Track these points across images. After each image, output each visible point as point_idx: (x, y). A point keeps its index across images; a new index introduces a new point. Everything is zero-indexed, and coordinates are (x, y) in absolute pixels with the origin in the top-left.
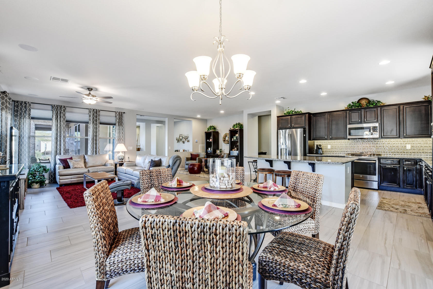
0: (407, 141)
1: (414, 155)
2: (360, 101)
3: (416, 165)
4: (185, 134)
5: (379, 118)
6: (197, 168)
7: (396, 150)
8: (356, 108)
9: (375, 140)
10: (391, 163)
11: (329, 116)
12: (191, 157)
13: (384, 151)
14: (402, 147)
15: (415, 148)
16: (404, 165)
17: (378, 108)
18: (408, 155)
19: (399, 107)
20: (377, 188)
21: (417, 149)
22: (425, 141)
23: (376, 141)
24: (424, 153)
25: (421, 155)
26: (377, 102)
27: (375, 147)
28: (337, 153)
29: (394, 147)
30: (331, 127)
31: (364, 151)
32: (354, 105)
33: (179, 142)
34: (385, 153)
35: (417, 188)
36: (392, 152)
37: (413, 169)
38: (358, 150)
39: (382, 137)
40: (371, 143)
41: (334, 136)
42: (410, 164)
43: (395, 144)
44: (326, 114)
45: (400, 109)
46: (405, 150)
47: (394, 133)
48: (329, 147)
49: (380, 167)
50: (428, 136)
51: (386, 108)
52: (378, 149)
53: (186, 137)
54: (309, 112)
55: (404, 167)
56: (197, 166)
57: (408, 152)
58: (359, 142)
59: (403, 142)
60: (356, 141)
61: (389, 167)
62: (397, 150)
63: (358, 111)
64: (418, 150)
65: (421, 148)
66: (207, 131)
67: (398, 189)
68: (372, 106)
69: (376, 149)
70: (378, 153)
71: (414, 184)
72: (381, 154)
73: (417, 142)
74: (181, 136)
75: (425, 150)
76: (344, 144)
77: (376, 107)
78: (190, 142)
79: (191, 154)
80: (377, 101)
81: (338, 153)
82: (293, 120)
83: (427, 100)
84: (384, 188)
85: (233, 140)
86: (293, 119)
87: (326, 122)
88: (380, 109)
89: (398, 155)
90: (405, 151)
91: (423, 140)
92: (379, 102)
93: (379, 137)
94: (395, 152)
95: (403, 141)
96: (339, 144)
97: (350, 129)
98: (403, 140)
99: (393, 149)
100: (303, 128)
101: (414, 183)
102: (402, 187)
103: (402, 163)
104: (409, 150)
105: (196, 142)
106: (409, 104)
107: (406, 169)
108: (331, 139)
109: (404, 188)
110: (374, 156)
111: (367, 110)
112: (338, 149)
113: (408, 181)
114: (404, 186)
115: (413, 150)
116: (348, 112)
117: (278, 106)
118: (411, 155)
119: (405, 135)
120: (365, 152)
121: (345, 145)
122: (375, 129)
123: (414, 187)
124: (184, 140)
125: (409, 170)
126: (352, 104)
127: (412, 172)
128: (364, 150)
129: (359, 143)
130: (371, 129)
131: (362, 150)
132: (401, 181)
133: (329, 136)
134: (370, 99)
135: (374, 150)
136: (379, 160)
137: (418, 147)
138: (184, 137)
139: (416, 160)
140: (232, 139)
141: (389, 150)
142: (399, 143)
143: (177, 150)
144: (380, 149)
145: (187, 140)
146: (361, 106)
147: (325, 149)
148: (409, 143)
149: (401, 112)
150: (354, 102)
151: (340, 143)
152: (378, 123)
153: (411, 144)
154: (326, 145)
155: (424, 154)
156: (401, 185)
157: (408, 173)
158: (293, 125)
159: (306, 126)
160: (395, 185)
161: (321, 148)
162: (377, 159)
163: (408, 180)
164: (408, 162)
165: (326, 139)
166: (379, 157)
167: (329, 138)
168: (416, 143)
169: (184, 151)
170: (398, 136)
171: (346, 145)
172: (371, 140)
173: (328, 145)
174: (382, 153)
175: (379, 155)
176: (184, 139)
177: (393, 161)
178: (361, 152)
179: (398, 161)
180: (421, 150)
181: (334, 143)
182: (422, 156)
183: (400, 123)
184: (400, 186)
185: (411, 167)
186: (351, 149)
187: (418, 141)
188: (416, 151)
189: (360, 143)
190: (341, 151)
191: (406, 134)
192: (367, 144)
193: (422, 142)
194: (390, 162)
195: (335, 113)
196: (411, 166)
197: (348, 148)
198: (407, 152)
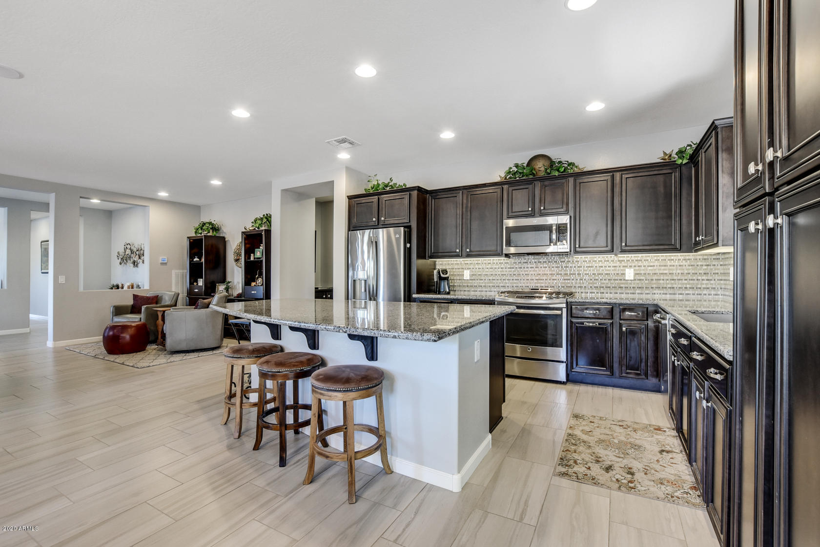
0: (627, 260)
1: (641, 294)
2: (534, 163)
3: (647, 320)
4: (136, 241)
5: (571, 205)
6: (132, 337)
7: (604, 282)
8: (524, 178)
9: (563, 258)
10: (594, 314)
11: (465, 197)
12: (132, 305)
13: (579, 285)
14: (617, 274)
15: (642, 278)
16: (621, 319)
17: (570, 179)
18: (628, 293)
19: (613, 176)
20: (564, 380)
21: (646, 280)
22: (662, 260)
23: (564, 260)
24: (659, 288)
25: (655, 294)
26: (568, 166)
27: (561, 274)
28: (484, 289)
29: (600, 274)
30: (469, 225)
31: (539, 285)
32: (520, 171)
33: (126, 264)
34: (583, 290)
35: (649, 377)
36: (597, 287)
37: (641, 330)
38: (527, 283)
39: (576, 250)
40: (555, 265)
41: (475, 248)
42: (635, 318)
43: (602, 267)
44: (457, 192)
45: (615, 182)
46: (623, 282)
47: (602, 242)
48: (467, 275)
49: (570, 325)
50: (670, 247)
51: (585, 179)
52: (568, 280)
53: (142, 252)
54: (419, 187)
55: (621, 326)
56: (131, 331)
57: (629, 286)
58: (530, 262)
59: (618, 264)
60: (523, 261)
61: (591, 324)
62: (607, 281)
63: (527, 186)
64: (647, 282)
65: (655, 277)
66: (194, 235)
67: (607, 380)
68: (557, 174)
69: (564, 280)
70: (567, 290)
71: (642, 368)
72: (574, 291)
73: (646, 263)
74: (128, 246)
75: (661, 282)
76: (499, 268)
77: (565, 176)
78: (146, 264)
79: (135, 295)
80: (568, 162)
81: (486, 289)
82: (384, 206)
83: (668, 161)
84: (580, 377)
85: (252, 259)
86: (384, 202)
87: (459, 212)
88: (572, 181)
89: (609, 294)
90: (621, 284)
91: (659, 258)
92: (571, 164)
93: (571, 251)
94: (603, 287)
95: (619, 261)
96: (487, 268)
97: (510, 230)
98: (620, 259)
99: (598, 280)
100: (405, 227)
101: (643, 364)
102: (617, 375)
103: (618, 316)
104: (630, 282)
105: (163, 264)
106: (631, 169)
107: (627, 329)
108: (469, 256)
109: (621, 377)
110: (558, 298)
111: (547, 183)
112: (486, 281)
113: (630, 360)
114: (622, 373)
115: (638, 282)
116: (505, 187)
117: (350, 170)
118: (633, 293)
119: (624, 244)
120: (541, 287)
121: (500, 270)
122: (561, 229)
123: (641, 375)
124: (135, 258)
125: (632, 333)
126: (515, 169)
127: (638, 338)
128: (540, 283)
129: (529, 266)
130: (554, 232)
131: (536, 281)
132: (614, 360)
133: (464, 248)
134: (553, 158)
135: (559, 283)
136: (569, 307)
137: (648, 274)
138: (135, 250)
139: (647, 308)
140: (250, 256)
141: (591, 281)
142: (612, 264)
143: (117, 285)
144: (572, 280)
145: (142, 258)
146: (533, 173)
147: (458, 281)
148: (630, 265)
149: (617, 190)
150: (520, 163)
151: (490, 266)
152: (569, 216)
153: (635, 268)
154: (460, 270)
155: (659, 292)
156: (614, 369)
157: (631, 340)
158: (383, 219)
159: (411, 220)
160: (601, 371)
161: (447, 279)
162: (564, 305)
163: (631, 357)
164: (629, 313)
165: (457, 256)
166: (569, 300)
167: (464, 254)
168: (645, 266)
169: (129, 287)
170: (609, 248)
171: (503, 271)
172: (554, 258)
173: (465, 271)
174: (577, 291)
175: (571, 294)
176: (134, 254)
177: (598, 309)
178: (534, 288)
179: (608, 310)
180: (654, 281)
181: (477, 266)
182: (656, 297)
183: (614, 216)
184: (612, 374)
185: (635, 325)
186: (513, 280)
187: (648, 260)
188: (644, 284)
189: (531, 266)
190: (491, 285)
191: (626, 244)
192: (546, 267)
193: (656, 263)
194: (591, 312)
195: (479, 191)
196: (635, 322)
197: (507, 278)
198: (627, 288)
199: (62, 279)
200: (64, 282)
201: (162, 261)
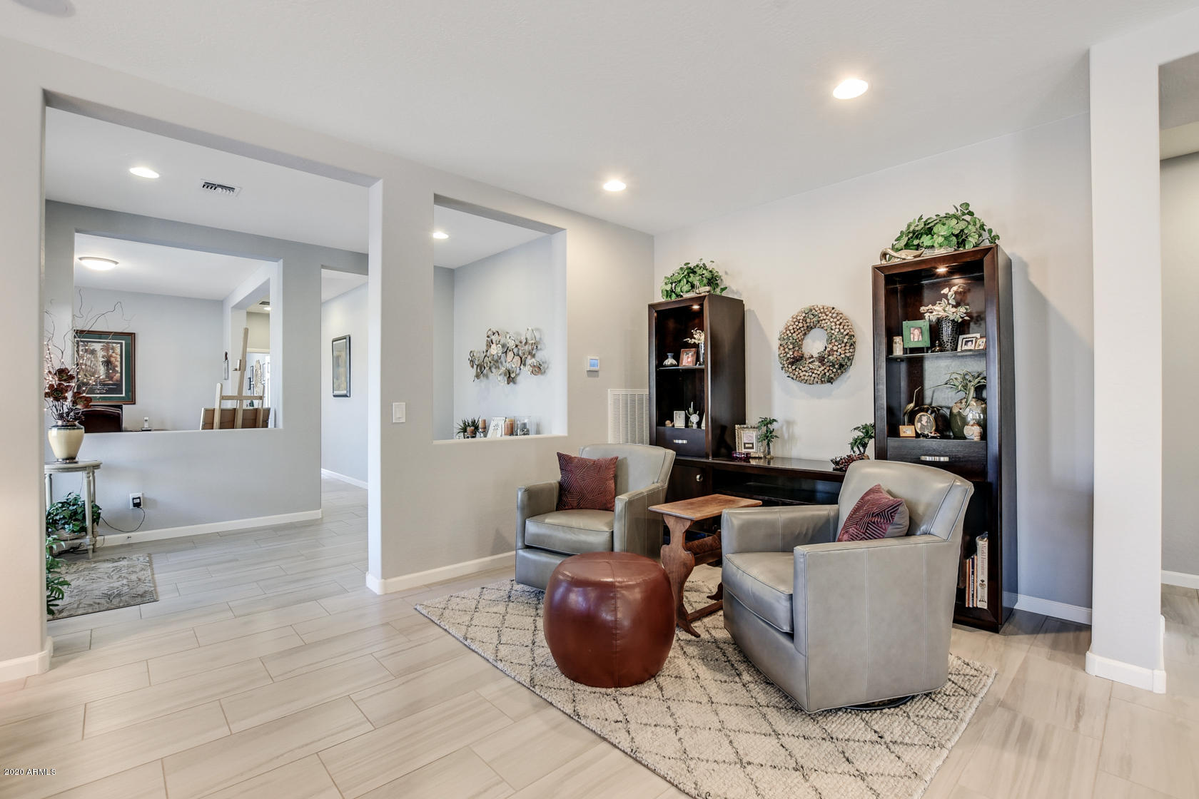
4: (517, 325)
12: (561, 485)
33: (487, 376)
53: (527, 348)
66: (665, 300)
74: (494, 338)
78: (550, 373)
79: (561, 456)
105: (593, 373)
124: (511, 362)
138: (511, 344)
143: (474, 422)
145: (530, 361)
169: (511, 431)
176: (510, 354)
199: (399, 412)
200: (404, 421)
201: (591, 365)
